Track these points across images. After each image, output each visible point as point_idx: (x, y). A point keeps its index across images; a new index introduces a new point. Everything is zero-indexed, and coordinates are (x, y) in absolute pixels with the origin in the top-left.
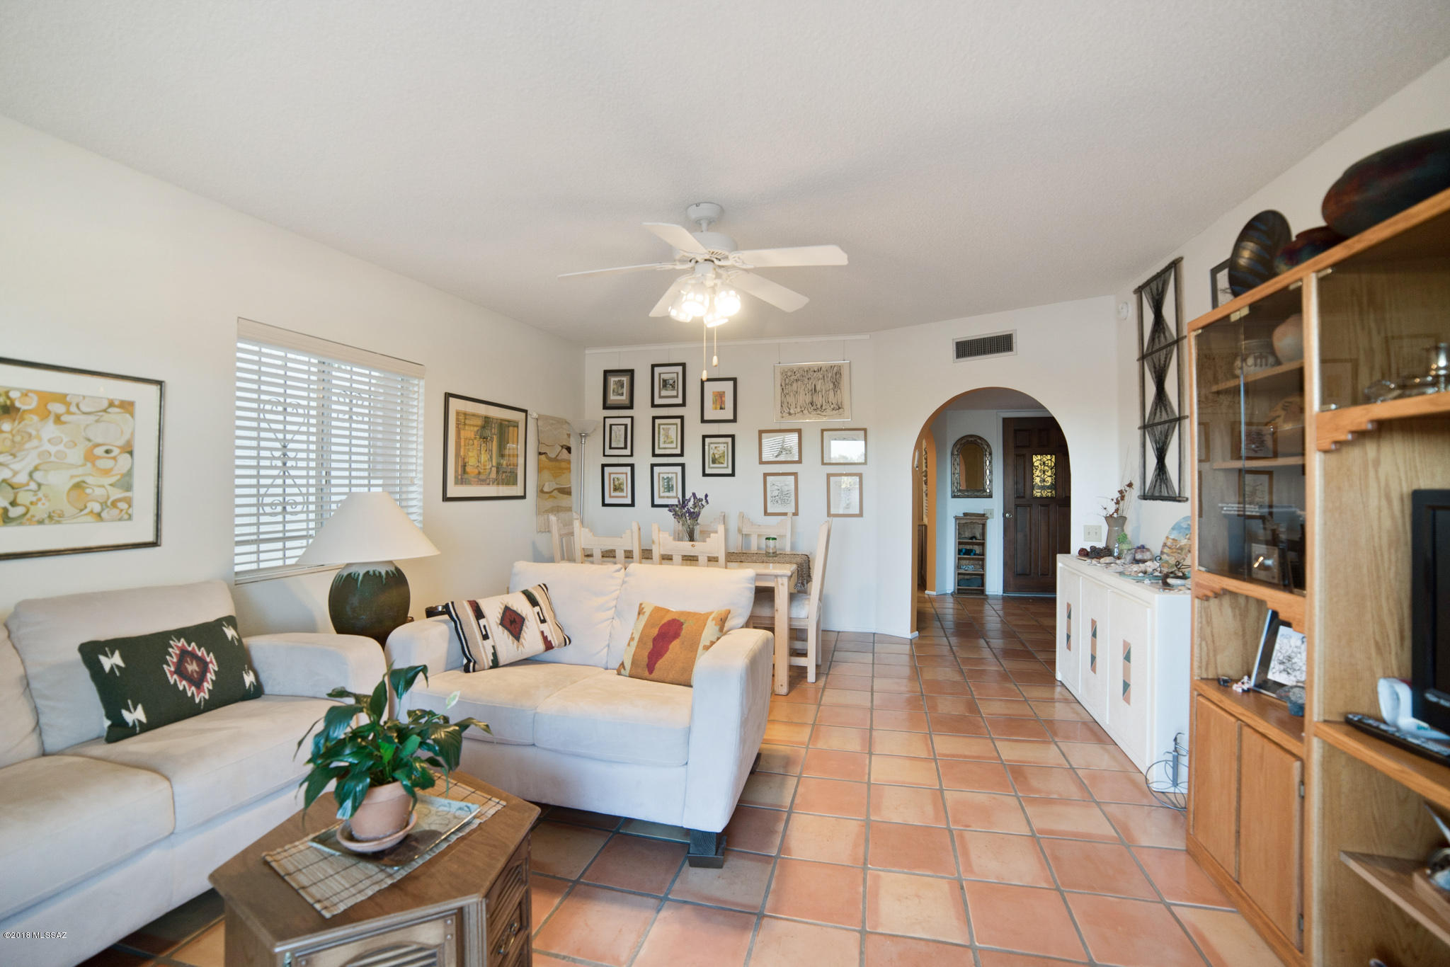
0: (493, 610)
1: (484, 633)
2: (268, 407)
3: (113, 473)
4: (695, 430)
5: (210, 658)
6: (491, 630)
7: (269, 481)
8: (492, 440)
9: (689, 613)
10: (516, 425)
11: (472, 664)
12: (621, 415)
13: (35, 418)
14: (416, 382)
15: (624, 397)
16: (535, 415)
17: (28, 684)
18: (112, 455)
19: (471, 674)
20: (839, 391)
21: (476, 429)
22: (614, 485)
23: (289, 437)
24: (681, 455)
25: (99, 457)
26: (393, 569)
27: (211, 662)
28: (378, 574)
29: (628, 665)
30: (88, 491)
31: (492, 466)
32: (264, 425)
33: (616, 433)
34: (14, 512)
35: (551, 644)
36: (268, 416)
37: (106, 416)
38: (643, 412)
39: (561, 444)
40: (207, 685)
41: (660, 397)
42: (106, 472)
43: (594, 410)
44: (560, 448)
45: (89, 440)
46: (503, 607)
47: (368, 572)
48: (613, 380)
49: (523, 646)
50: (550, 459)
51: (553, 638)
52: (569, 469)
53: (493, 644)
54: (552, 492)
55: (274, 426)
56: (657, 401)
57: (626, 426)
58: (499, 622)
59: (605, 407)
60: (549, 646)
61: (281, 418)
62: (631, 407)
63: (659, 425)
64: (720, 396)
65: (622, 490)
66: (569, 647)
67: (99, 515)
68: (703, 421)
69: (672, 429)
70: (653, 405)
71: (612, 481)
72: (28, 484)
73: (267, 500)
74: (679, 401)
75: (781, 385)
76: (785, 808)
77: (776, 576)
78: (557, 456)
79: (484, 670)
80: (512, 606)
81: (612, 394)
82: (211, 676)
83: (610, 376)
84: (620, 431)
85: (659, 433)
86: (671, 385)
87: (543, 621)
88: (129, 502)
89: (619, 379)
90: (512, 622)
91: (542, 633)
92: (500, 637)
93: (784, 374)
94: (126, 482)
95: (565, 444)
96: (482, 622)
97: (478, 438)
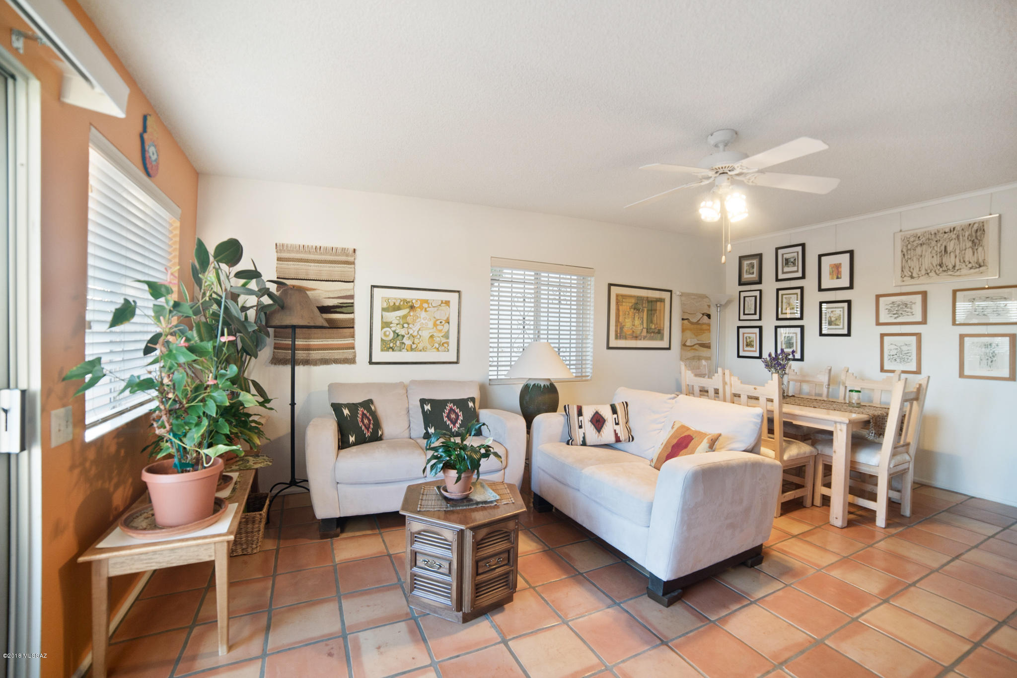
0: (588, 413)
1: (580, 424)
2: (516, 299)
3: (443, 331)
4: (813, 297)
5: (460, 414)
6: (584, 423)
7: (516, 336)
8: (643, 311)
9: (700, 432)
10: (662, 300)
11: (571, 441)
12: (752, 289)
13: (419, 310)
14: (589, 279)
15: (754, 276)
16: (678, 293)
17: (409, 411)
18: (442, 324)
19: (570, 446)
20: (980, 249)
21: (631, 305)
22: (747, 342)
23: (526, 314)
24: (801, 318)
25: (438, 325)
26: (548, 384)
27: (460, 415)
28: (539, 385)
29: (655, 461)
30: (435, 339)
31: (643, 328)
32: (514, 308)
33: (748, 303)
34: (414, 346)
35: (620, 439)
36: (516, 304)
37: (440, 308)
38: (769, 286)
39: (703, 313)
40: (457, 425)
41: (783, 273)
42: (440, 331)
43: (732, 287)
44: (702, 315)
45: (435, 318)
46: (595, 412)
47: (535, 384)
48: (746, 263)
49: (602, 437)
50: (692, 323)
51: (622, 435)
52: (709, 330)
53: (584, 432)
54: (693, 346)
55: (519, 309)
56: (781, 276)
57: (756, 297)
58: (590, 420)
59: (740, 284)
60: (618, 440)
61: (522, 304)
62: (760, 282)
63: (782, 295)
64: (837, 268)
65: (752, 346)
66: (632, 444)
67: (438, 349)
68: (820, 290)
69: (793, 298)
70: (777, 280)
71: (745, 339)
72: (417, 336)
73: (515, 345)
74: (800, 274)
75: (902, 251)
76: (752, 598)
77: (836, 422)
78: (698, 321)
79: (577, 445)
80: (601, 412)
81: (745, 274)
82: (459, 422)
83: (744, 260)
84: (751, 301)
85: (782, 302)
86: (792, 262)
87: (617, 424)
88: (448, 343)
89: (751, 262)
90: (598, 422)
91: (615, 431)
92: (589, 429)
93: (906, 240)
94: (447, 336)
95: (705, 312)
96: (581, 418)
97: (632, 310)
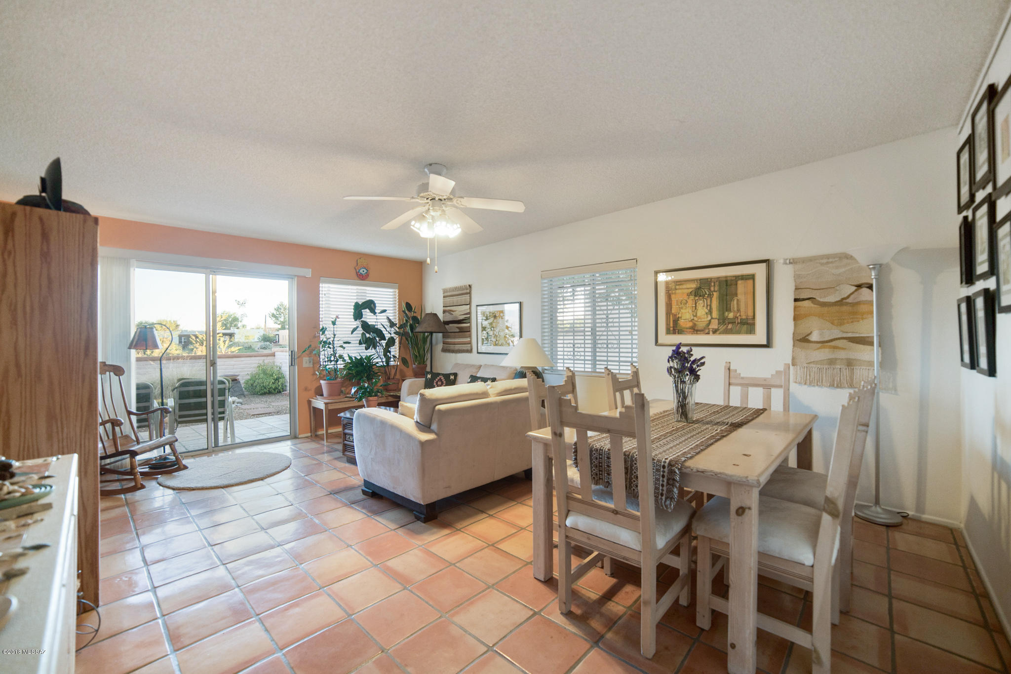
8: (711, 296)
10: (751, 276)
13: (499, 318)
15: (967, 186)
16: (784, 261)
21: (689, 291)
25: (509, 328)
30: (507, 337)
34: (497, 343)
39: (857, 284)
42: (510, 332)
44: (854, 288)
48: (962, 163)
50: (824, 304)
54: (829, 341)
56: (977, 178)
63: (978, 221)
72: (498, 336)
78: (843, 298)
81: (962, 186)
95: (864, 281)
97: (692, 297)
